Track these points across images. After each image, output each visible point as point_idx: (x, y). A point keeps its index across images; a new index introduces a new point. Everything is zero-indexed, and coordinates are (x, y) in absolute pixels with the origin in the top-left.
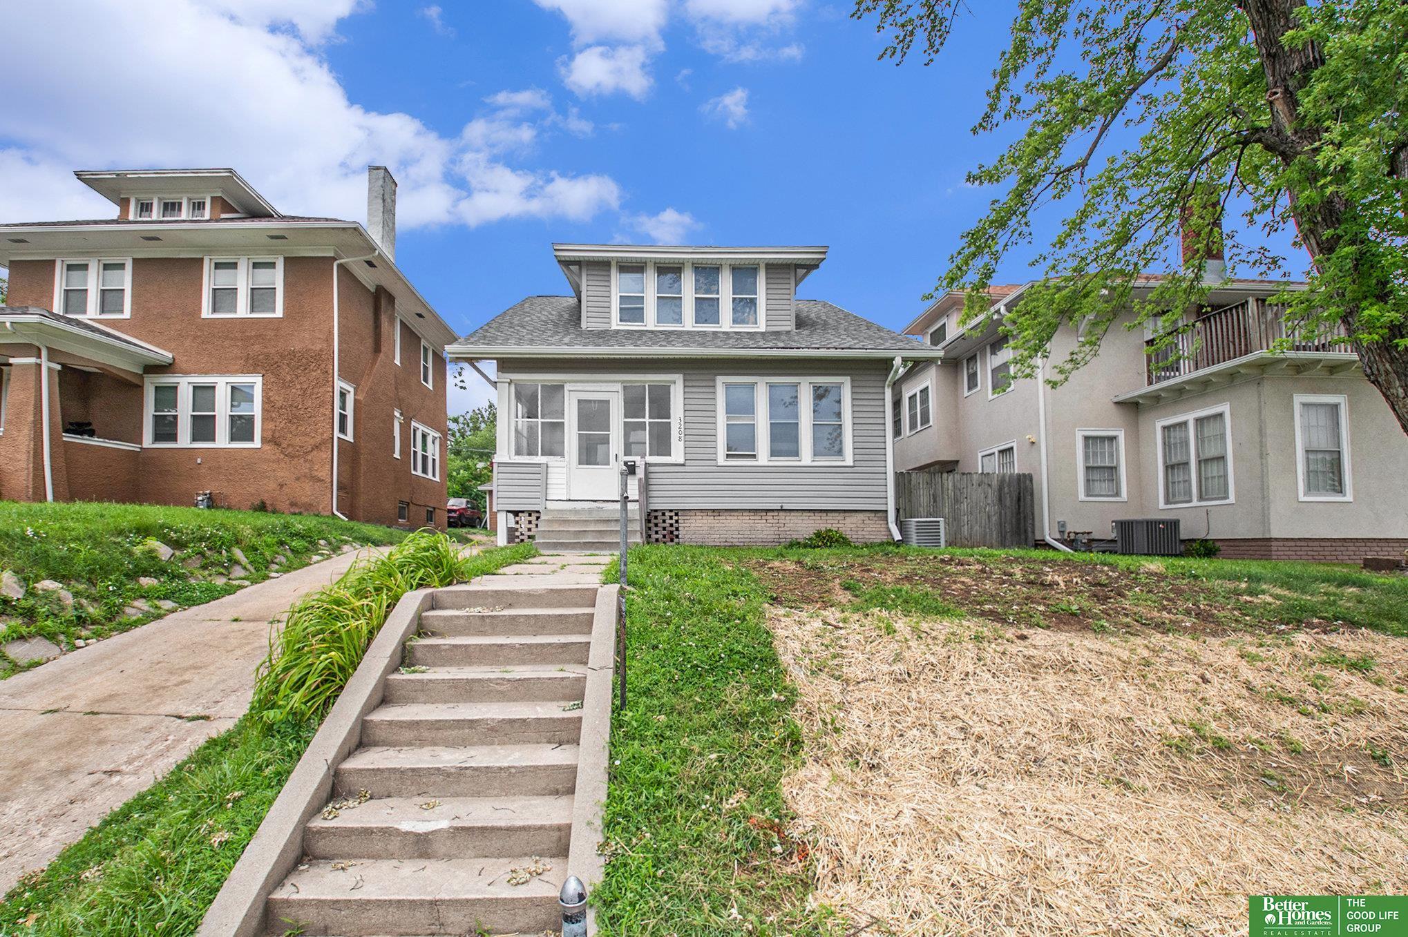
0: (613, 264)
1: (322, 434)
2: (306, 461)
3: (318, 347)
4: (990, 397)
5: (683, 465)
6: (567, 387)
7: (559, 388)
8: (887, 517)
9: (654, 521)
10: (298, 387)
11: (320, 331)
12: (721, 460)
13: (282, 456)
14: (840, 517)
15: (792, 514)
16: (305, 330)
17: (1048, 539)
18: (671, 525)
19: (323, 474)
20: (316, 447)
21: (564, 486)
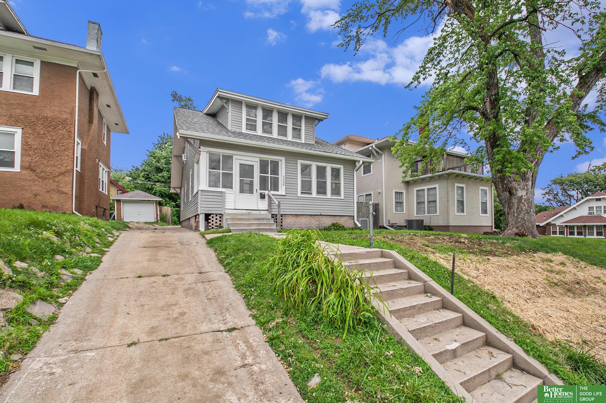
0: (244, 103)
1: (66, 167)
2: (54, 181)
3: (65, 116)
4: (362, 176)
5: (284, 196)
6: (234, 157)
7: (231, 157)
8: (354, 218)
10: (50, 138)
11: (66, 107)
12: (299, 194)
13: (37, 178)
14: (339, 218)
15: (324, 217)
16: (55, 106)
17: (385, 226)
19: (66, 189)
20: (63, 174)
21: (233, 203)
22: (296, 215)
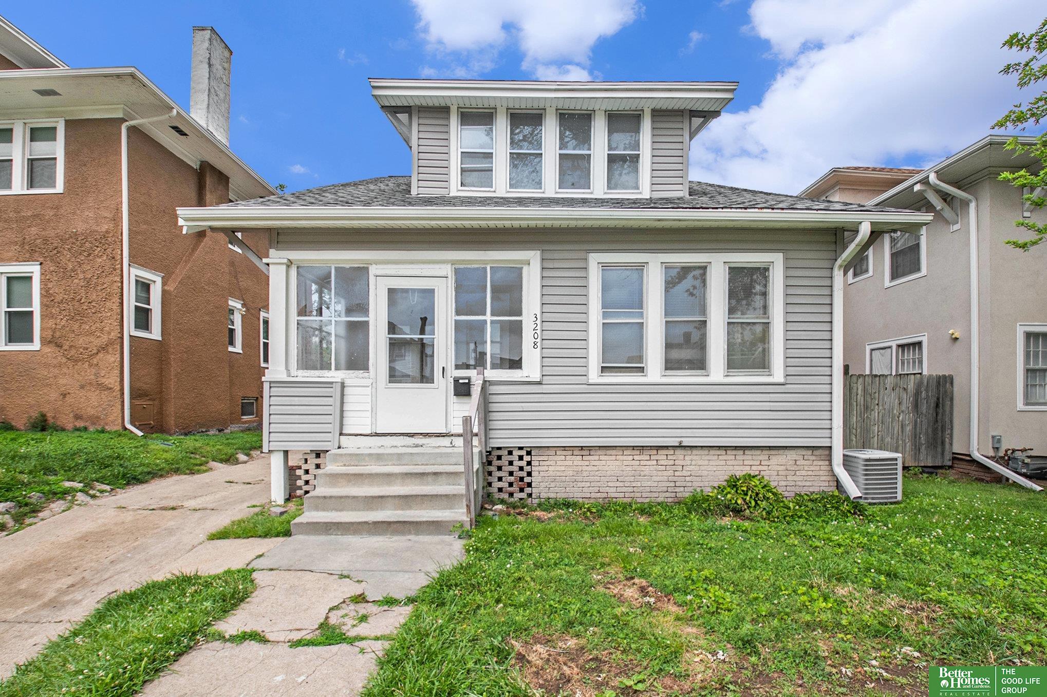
0: (453, 110)
1: (109, 333)
2: (91, 365)
3: (105, 227)
4: (887, 283)
5: (540, 383)
6: (373, 270)
7: (362, 272)
8: (830, 455)
9: (496, 463)
10: (81, 276)
11: (106, 208)
12: (594, 375)
13: (64, 360)
14: (762, 456)
15: (695, 452)
16: (89, 208)
17: (977, 455)
18: (521, 469)
19: (111, 380)
20: (103, 349)
21: (369, 414)
22: (582, 448)
